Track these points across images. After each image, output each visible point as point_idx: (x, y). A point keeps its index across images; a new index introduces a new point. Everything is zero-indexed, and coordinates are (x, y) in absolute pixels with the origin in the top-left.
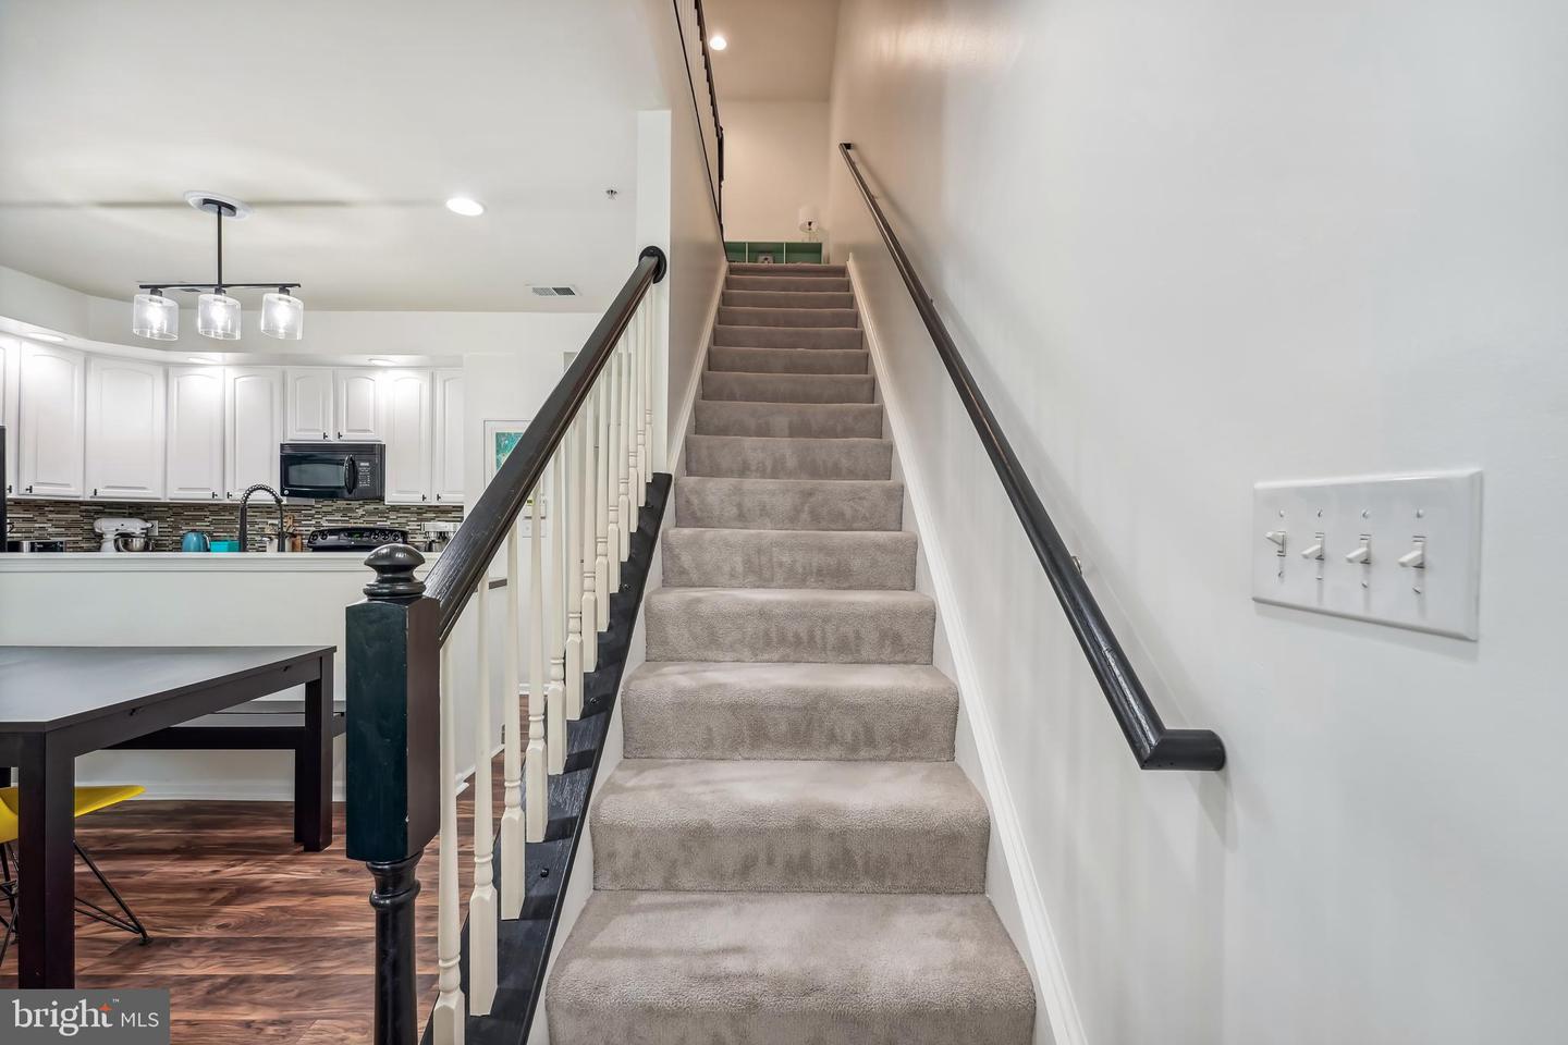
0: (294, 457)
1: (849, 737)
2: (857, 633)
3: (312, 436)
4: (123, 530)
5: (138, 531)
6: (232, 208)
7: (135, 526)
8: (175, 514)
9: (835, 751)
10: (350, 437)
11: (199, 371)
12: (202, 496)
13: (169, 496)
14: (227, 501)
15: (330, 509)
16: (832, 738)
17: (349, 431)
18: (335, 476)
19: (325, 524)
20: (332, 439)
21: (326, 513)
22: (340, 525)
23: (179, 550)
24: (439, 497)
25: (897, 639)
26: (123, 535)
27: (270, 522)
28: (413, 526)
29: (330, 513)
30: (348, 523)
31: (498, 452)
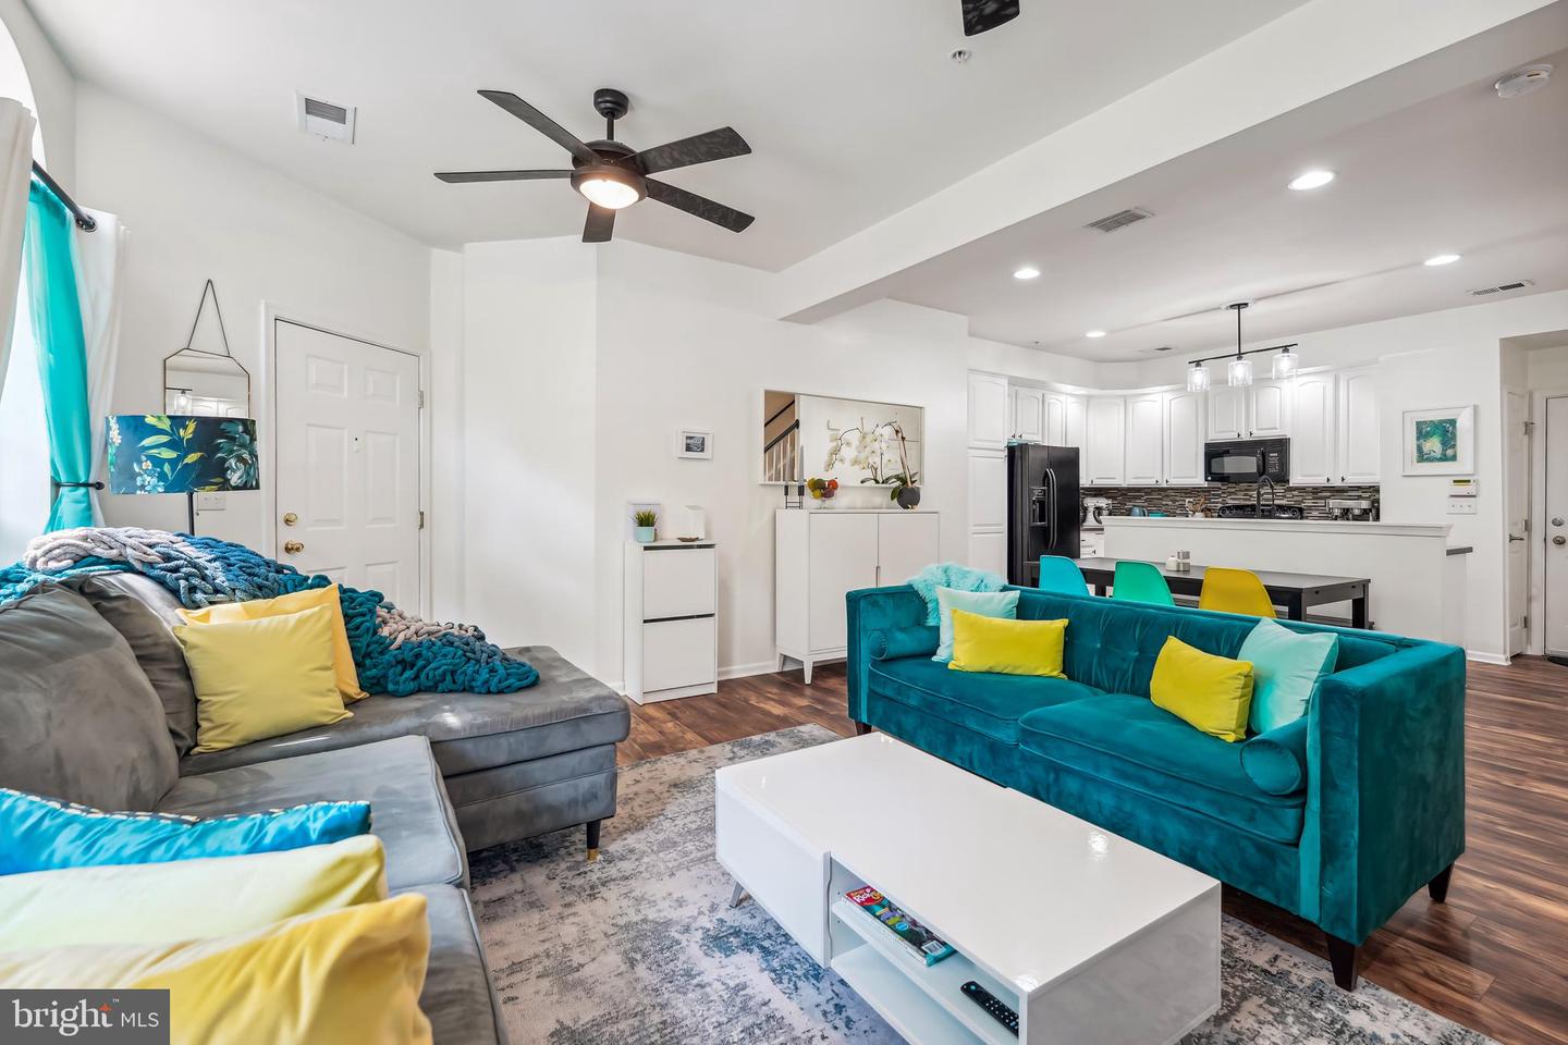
0: (1214, 452)
3: (1228, 436)
4: (1098, 505)
5: (1104, 506)
6: (1246, 304)
7: (1103, 502)
8: (1122, 495)
10: (1260, 434)
11: (1147, 398)
12: (1150, 482)
13: (1127, 483)
14: (1165, 485)
15: (1233, 490)
17: (1258, 429)
18: (1249, 464)
19: (1231, 502)
20: (1245, 437)
21: (1230, 494)
22: (1243, 503)
23: (1129, 515)
24: (1343, 479)
26: (1097, 508)
27: (1187, 500)
28: (1309, 503)
29: (1234, 493)
30: (1249, 500)
31: (1418, 439)
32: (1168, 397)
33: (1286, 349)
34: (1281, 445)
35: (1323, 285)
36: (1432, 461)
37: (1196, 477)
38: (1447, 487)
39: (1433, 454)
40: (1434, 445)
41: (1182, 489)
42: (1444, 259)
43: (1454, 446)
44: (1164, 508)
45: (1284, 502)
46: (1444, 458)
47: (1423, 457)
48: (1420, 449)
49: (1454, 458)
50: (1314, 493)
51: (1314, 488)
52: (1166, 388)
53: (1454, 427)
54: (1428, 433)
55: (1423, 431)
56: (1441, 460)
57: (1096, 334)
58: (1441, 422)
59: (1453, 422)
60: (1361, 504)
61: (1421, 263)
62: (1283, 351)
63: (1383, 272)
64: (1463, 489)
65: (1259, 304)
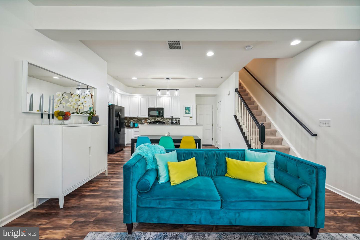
0: (150, 110)
1: (271, 142)
2: (268, 133)
6: (169, 79)
9: (270, 144)
10: (159, 107)
11: (135, 97)
12: (136, 116)
13: (130, 116)
14: (139, 117)
16: (270, 143)
18: (156, 113)
19: (152, 121)
20: (156, 108)
25: (272, 134)
27: (143, 120)
28: (165, 121)
29: (152, 119)
30: (155, 120)
31: (185, 110)
32: (140, 97)
33: (177, 90)
34: (162, 109)
37: (146, 115)
38: (189, 118)
40: (187, 111)
41: (142, 118)
42: (200, 79)
43: (190, 111)
44: (138, 122)
45: (161, 121)
47: (186, 113)
49: (190, 113)
50: (166, 119)
51: (167, 118)
52: (140, 95)
55: (186, 108)
56: (188, 114)
57: (134, 78)
58: (188, 107)
59: (190, 107)
60: (175, 121)
61: (198, 79)
63: (192, 78)
64: (191, 119)
65: (172, 79)
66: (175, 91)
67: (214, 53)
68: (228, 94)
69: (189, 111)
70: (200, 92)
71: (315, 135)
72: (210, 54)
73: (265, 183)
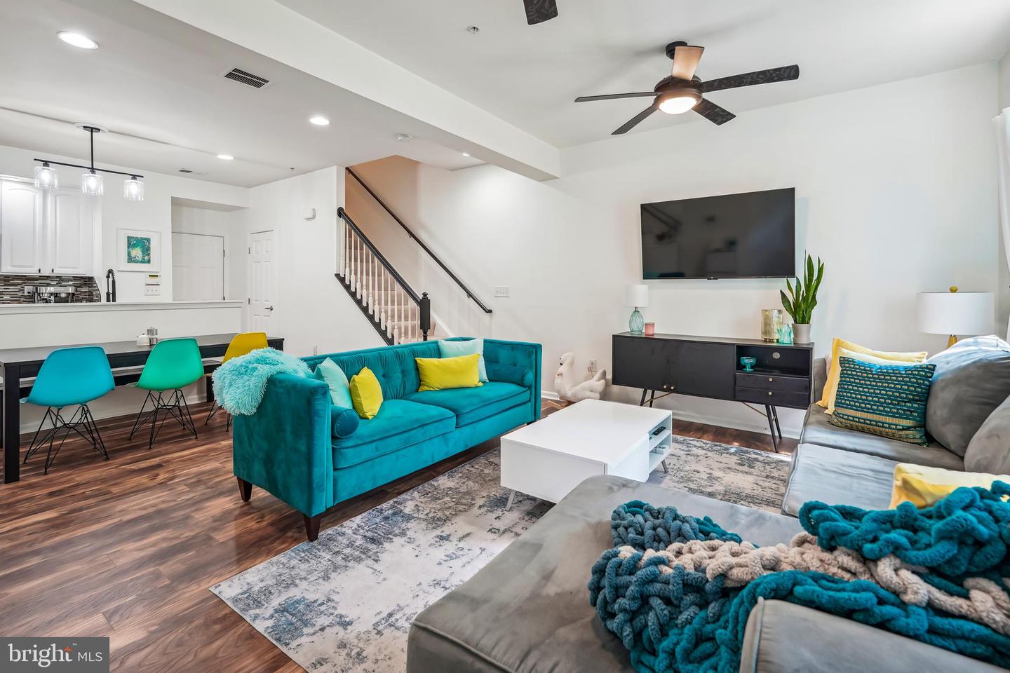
6: (98, 130)
24: (53, 270)
31: (128, 247)
33: (134, 177)
35: (135, 137)
36: (137, 262)
38: (145, 279)
39: (137, 258)
40: (137, 252)
42: (226, 157)
43: (149, 255)
46: (143, 262)
47: (131, 259)
48: (129, 254)
49: (149, 261)
53: (149, 243)
54: (134, 244)
55: (132, 243)
56: (142, 262)
58: (142, 239)
59: (148, 240)
61: (216, 155)
62: (132, 179)
63: (197, 150)
64: (153, 281)
65: (110, 133)
66: (129, 180)
67: (330, 123)
68: (310, 215)
69: (146, 251)
70: (189, 190)
71: (490, 311)
72: (319, 121)
73: (481, 384)
